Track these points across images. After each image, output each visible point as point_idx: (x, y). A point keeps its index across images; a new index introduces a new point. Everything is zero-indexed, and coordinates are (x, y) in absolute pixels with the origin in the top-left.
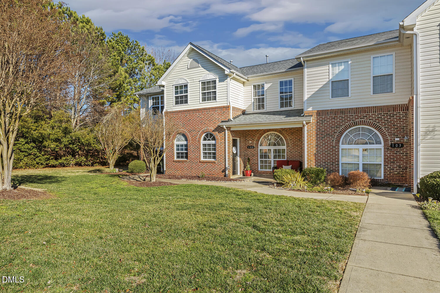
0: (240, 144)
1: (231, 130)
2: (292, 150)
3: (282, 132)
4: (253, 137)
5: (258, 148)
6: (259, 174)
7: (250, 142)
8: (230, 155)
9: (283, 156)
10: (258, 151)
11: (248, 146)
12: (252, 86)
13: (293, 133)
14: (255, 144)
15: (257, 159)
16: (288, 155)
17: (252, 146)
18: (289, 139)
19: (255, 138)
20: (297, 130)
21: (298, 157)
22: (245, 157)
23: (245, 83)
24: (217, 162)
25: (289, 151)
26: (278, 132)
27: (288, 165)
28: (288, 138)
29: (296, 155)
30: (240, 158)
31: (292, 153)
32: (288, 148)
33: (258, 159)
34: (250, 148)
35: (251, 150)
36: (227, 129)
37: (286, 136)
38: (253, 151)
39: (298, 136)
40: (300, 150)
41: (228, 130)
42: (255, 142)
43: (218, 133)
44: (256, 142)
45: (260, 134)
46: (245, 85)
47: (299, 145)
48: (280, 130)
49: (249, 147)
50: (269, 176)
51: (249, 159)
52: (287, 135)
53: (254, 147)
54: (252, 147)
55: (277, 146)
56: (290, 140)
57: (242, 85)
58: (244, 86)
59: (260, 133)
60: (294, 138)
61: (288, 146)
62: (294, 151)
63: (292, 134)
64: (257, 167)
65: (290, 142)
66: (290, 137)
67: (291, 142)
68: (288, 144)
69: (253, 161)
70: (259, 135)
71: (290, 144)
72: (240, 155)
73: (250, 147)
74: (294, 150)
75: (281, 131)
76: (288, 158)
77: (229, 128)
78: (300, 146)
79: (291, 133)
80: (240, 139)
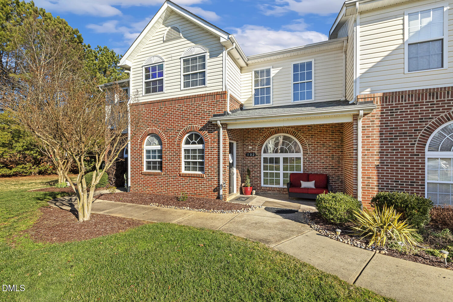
0: (237, 150)
1: (229, 127)
2: (312, 159)
3: (297, 134)
4: (254, 141)
5: (261, 155)
6: (263, 192)
7: (250, 147)
9: (298, 168)
10: (261, 160)
11: (247, 153)
12: (253, 72)
13: (313, 135)
14: (257, 150)
15: (259, 170)
16: (306, 166)
17: (252, 153)
18: (307, 143)
19: (258, 142)
20: (320, 131)
21: (321, 168)
22: (243, 168)
23: (242, 69)
24: (206, 176)
25: (308, 160)
26: (290, 134)
27: (308, 181)
28: (305, 143)
29: (318, 166)
30: (237, 169)
31: (312, 163)
32: (305, 156)
33: (261, 170)
34: (249, 156)
35: (252, 159)
36: (222, 126)
37: (303, 139)
38: (253, 160)
39: (321, 139)
40: (324, 159)
41: (223, 128)
42: (257, 148)
43: (208, 132)
44: (258, 147)
45: (264, 136)
46: (242, 71)
47: (322, 152)
48: (294, 132)
49: (248, 155)
50: (277, 194)
51: (248, 171)
52: (305, 138)
53: (255, 155)
54: (252, 155)
55: (289, 154)
56: (308, 145)
57: (239, 71)
58: (241, 73)
59: (264, 135)
60: (315, 143)
61: (306, 154)
62: (315, 161)
63: (311, 137)
64: (259, 182)
65: (309, 148)
66: (308, 141)
67: (310, 148)
68: (306, 150)
69: (254, 173)
70: (263, 138)
71: (309, 151)
72: (237, 166)
73: (249, 154)
74: (314, 159)
75: (296, 133)
76: (306, 170)
77: (225, 125)
78: (325, 153)
79: (310, 135)
80: (237, 144)
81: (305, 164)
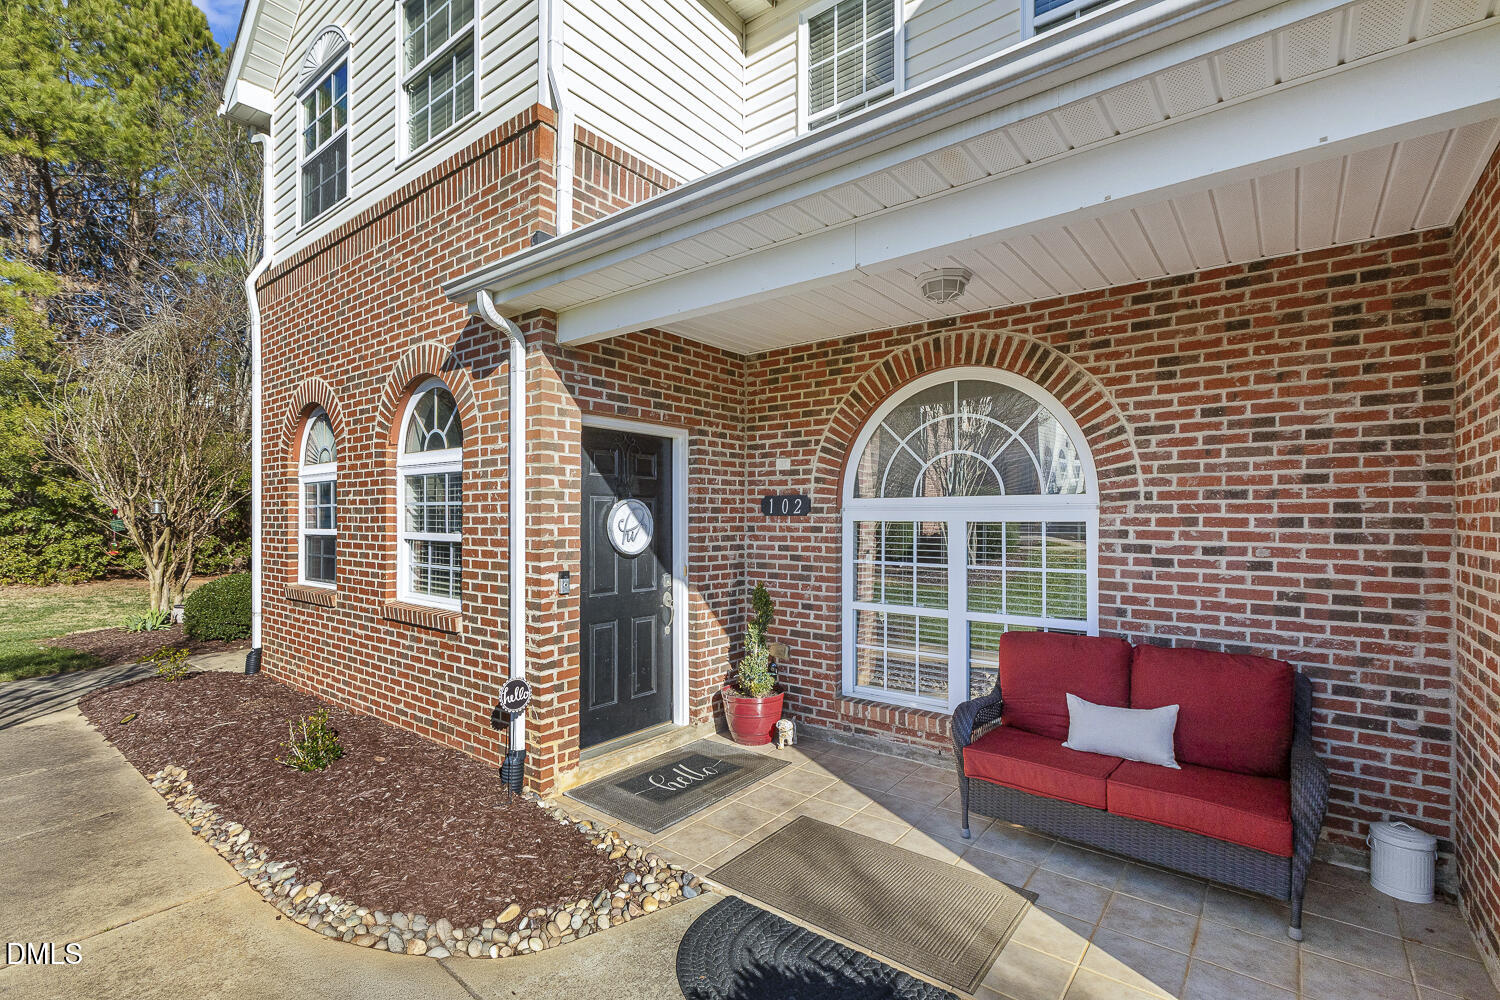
0: (691, 481)
1: (570, 334)
2: (1168, 536)
3: (1058, 361)
4: (801, 425)
5: (838, 510)
6: (847, 729)
7: (783, 464)
8: (554, 577)
9: (1067, 590)
10: (838, 540)
11: (769, 495)
12: (804, 30)
13: (1175, 361)
14: (817, 480)
15: (827, 599)
16: (1123, 587)
17: (792, 496)
18: (1131, 419)
19: (819, 432)
20: (1229, 327)
21: (1240, 608)
22: (747, 578)
23: (754, 27)
24: (466, 630)
25: (1132, 540)
26: (1010, 368)
27: (1128, 700)
28: (1115, 419)
29: (1213, 592)
30: (689, 586)
31: (1169, 563)
32: (1117, 510)
33: (839, 599)
34: (778, 512)
35: (789, 529)
36: (524, 328)
37: (1099, 395)
38: (799, 539)
39: (1244, 381)
40: (1266, 537)
41: (527, 339)
42: (815, 464)
43: (475, 376)
44: (821, 460)
45: (854, 395)
46: (752, 43)
47: (1252, 481)
48: (1035, 348)
49: (772, 505)
50: (925, 756)
51: (762, 600)
52: (1110, 382)
53: (807, 508)
54: (793, 506)
55: (1003, 499)
56: (1139, 432)
57: (729, 40)
58: (746, 53)
59: (854, 387)
60: (1190, 414)
61: (1124, 496)
62: (1189, 550)
63: (1159, 376)
64: (829, 668)
65: (1143, 457)
66: (1138, 405)
67: (1154, 456)
68: (1119, 472)
69: (800, 615)
70: (848, 403)
71: (1140, 476)
72: (691, 569)
73: (778, 500)
74: (1185, 535)
75: (1046, 354)
76: (1121, 613)
77: (539, 324)
78: (1273, 494)
79: (1150, 364)
80: (692, 443)
81: (1112, 573)
